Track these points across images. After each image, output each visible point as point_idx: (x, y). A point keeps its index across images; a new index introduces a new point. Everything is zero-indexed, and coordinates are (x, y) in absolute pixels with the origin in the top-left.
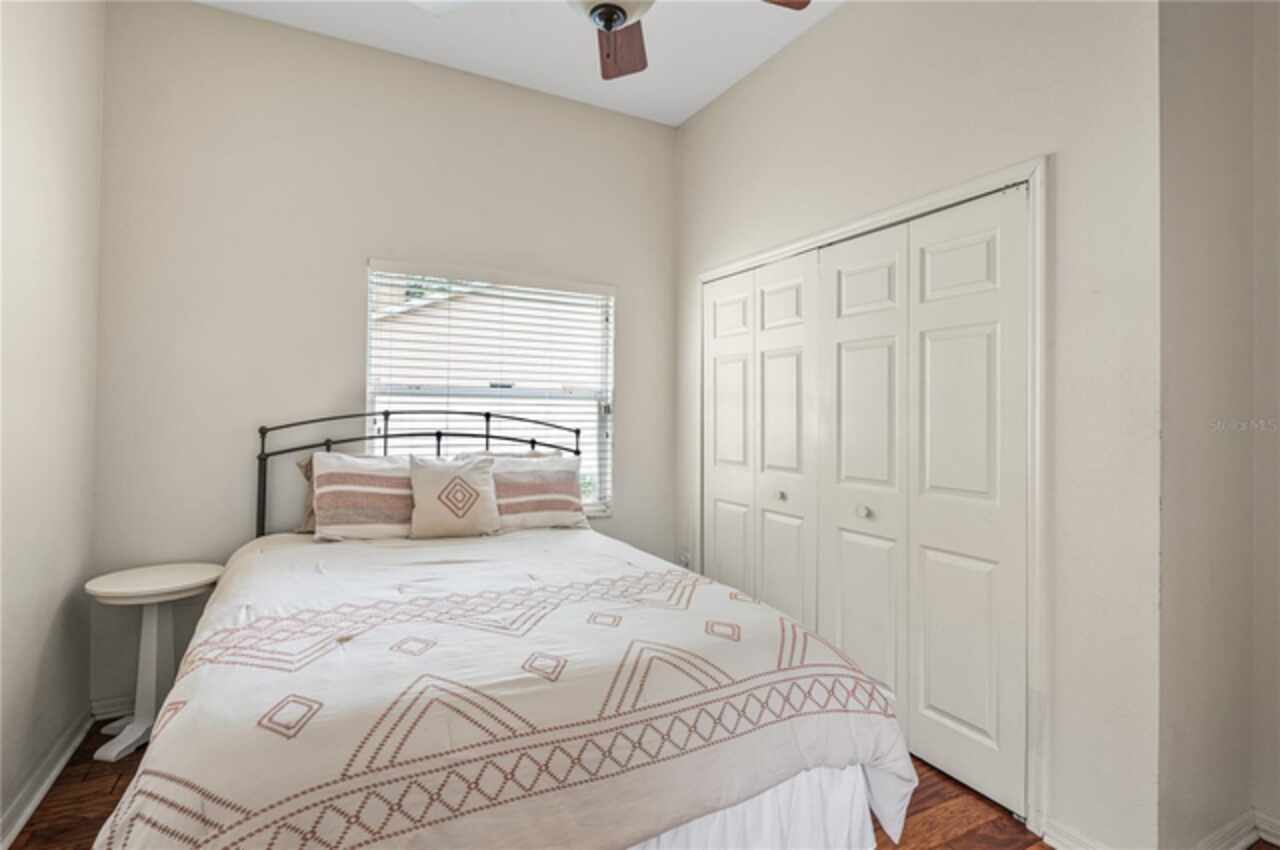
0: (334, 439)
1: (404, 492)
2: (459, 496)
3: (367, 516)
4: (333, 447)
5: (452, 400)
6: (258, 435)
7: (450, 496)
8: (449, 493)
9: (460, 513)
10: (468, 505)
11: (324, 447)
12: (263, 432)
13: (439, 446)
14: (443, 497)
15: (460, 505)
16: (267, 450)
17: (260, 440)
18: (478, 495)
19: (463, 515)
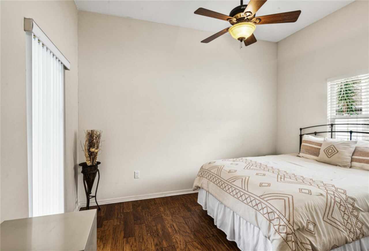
0: (317, 132)
1: (319, 147)
2: (330, 151)
3: (309, 152)
4: (317, 134)
5: (358, 120)
6: (299, 130)
7: (327, 151)
8: (327, 150)
9: (329, 156)
10: (332, 155)
11: (314, 134)
12: (301, 129)
13: (351, 136)
14: (325, 151)
15: (329, 154)
16: (302, 134)
17: (300, 132)
18: (338, 152)
19: (330, 157)
